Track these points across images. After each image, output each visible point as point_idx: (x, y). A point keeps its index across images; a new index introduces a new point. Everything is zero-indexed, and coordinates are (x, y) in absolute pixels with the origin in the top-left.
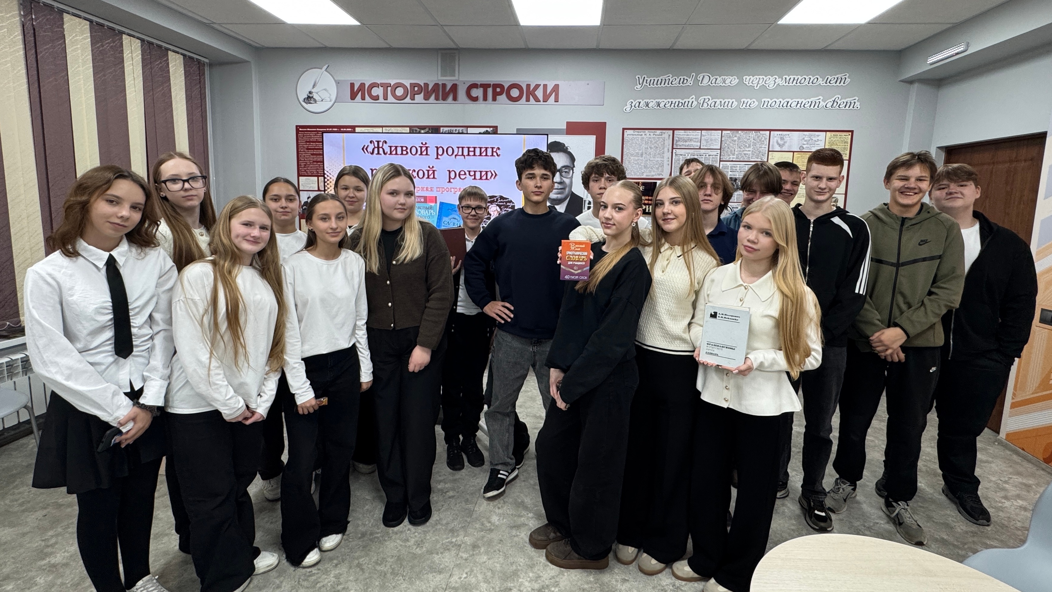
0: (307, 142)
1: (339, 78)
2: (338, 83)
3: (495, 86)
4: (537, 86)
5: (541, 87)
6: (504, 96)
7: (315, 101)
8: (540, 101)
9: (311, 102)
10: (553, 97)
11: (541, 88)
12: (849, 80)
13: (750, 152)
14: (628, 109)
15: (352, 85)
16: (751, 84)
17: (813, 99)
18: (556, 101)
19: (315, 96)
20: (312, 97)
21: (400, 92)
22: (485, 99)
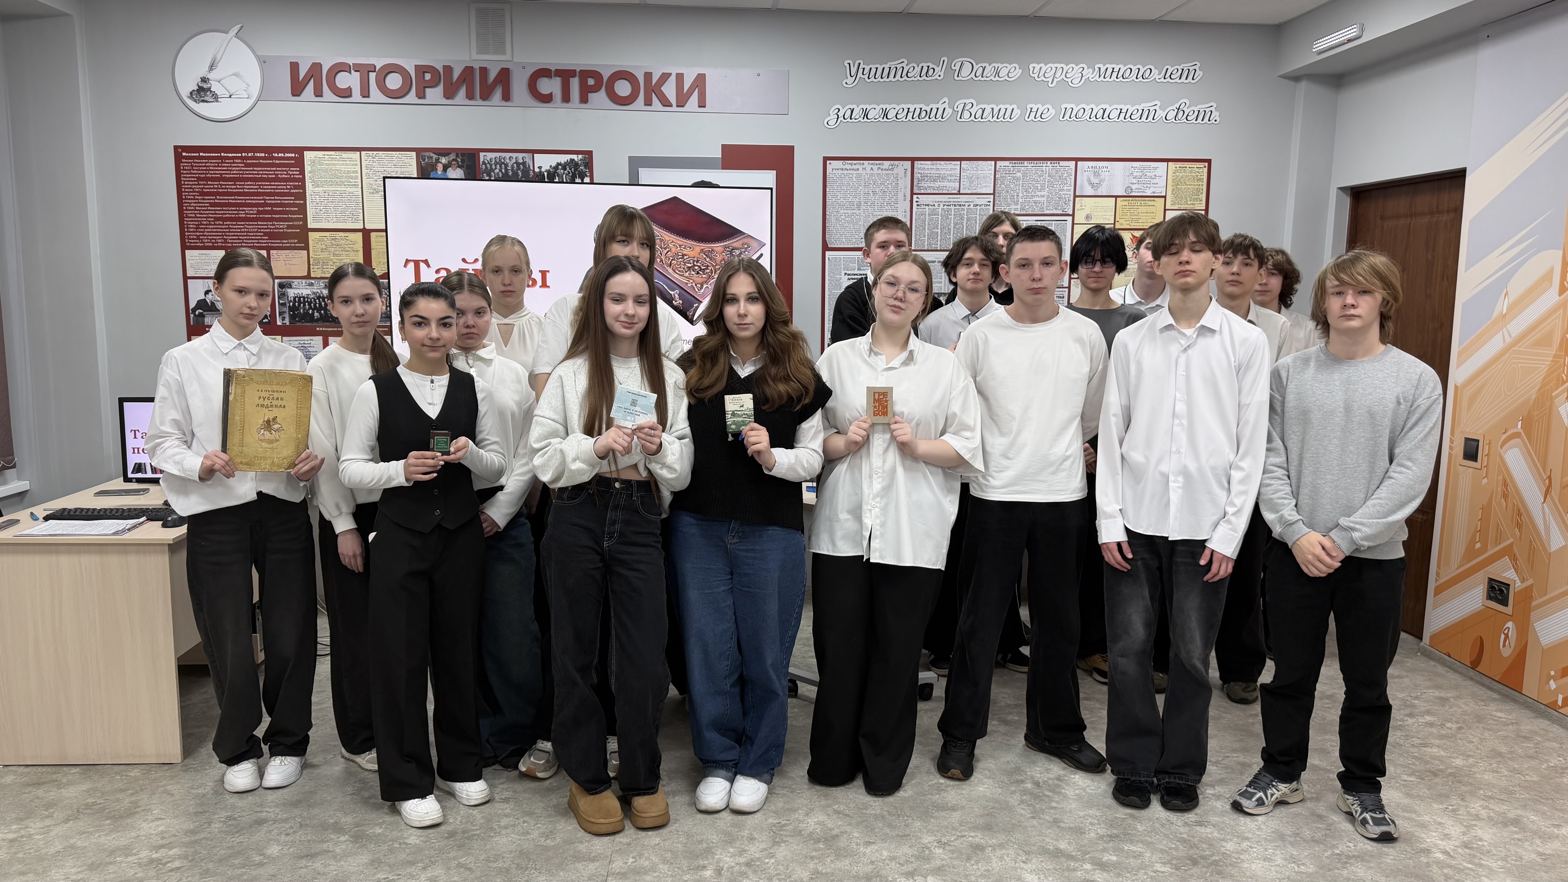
0: (199, 179)
1: (263, 52)
2: (263, 61)
3: (585, 75)
4: (665, 77)
5: (672, 80)
6: (602, 95)
7: (216, 98)
8: (671, 106)
9: (206, 98)
10: (695, 98)
11: (672, 82)
12: (1201, 73)
13: (1045, 199)
14: (832, 123)
15: (294, 67)
16: (1043, 78)
17: (1145, 106)
18: (702, 105)
19: (215, 87)
20: (209, 89)
21: (394, 82)
22: (566, 98)
